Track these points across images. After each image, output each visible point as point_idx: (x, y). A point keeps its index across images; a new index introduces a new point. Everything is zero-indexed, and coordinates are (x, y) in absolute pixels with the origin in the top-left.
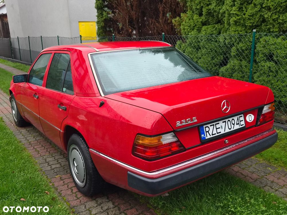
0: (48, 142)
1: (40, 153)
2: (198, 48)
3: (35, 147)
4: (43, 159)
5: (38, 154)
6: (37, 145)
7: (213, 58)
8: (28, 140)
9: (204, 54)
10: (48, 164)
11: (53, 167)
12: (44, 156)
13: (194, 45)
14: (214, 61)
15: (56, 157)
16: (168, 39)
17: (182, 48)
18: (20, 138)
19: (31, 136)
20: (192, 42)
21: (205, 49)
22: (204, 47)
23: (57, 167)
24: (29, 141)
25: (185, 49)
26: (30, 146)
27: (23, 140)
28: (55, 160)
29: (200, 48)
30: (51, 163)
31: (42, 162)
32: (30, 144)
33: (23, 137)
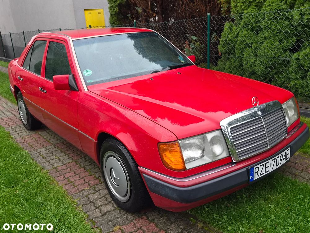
0: (80, 166)
1: (76, 185)
2: (258, 30)
3: (66, 177)
4: (84, 196)
5: (73, 188)
6: (67, 172)
7: (281, 41)
8: (53, 165)
9: (268, 38)
10: (94, 206)
11: (104, 209)
12: (83, 191)
13: (252, 26)
14: (283, 46)
15: (101, 191)
16: (216, 20)
17: (234, 31)
18: (41, 162)
19: (55, 159)
20: (249, 22)
21: (270, 30)
22: (267, 28)
23: (109, 210)
24: (55, 166)
25: (239, 32)
26: (58, 174)
27: (45, 165)
28: (102, 197)
29: (261, 30)
30: (98, 203)
31: (84, 203)
32: (57, 171)
33: (44, 160)
